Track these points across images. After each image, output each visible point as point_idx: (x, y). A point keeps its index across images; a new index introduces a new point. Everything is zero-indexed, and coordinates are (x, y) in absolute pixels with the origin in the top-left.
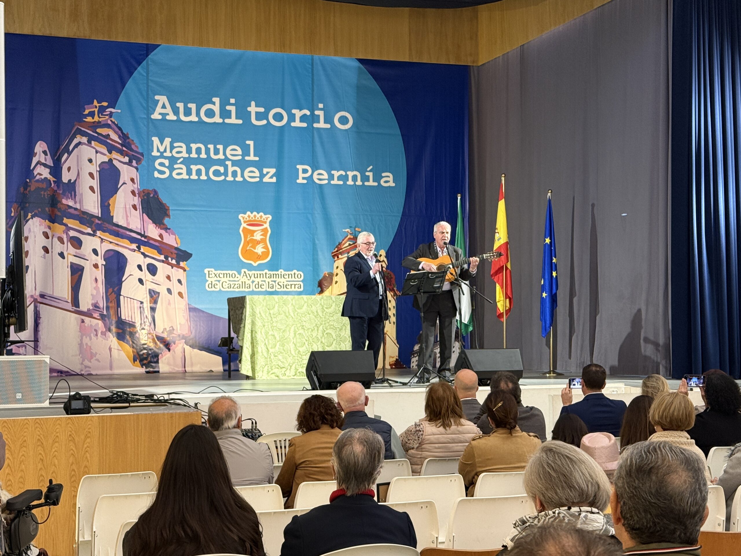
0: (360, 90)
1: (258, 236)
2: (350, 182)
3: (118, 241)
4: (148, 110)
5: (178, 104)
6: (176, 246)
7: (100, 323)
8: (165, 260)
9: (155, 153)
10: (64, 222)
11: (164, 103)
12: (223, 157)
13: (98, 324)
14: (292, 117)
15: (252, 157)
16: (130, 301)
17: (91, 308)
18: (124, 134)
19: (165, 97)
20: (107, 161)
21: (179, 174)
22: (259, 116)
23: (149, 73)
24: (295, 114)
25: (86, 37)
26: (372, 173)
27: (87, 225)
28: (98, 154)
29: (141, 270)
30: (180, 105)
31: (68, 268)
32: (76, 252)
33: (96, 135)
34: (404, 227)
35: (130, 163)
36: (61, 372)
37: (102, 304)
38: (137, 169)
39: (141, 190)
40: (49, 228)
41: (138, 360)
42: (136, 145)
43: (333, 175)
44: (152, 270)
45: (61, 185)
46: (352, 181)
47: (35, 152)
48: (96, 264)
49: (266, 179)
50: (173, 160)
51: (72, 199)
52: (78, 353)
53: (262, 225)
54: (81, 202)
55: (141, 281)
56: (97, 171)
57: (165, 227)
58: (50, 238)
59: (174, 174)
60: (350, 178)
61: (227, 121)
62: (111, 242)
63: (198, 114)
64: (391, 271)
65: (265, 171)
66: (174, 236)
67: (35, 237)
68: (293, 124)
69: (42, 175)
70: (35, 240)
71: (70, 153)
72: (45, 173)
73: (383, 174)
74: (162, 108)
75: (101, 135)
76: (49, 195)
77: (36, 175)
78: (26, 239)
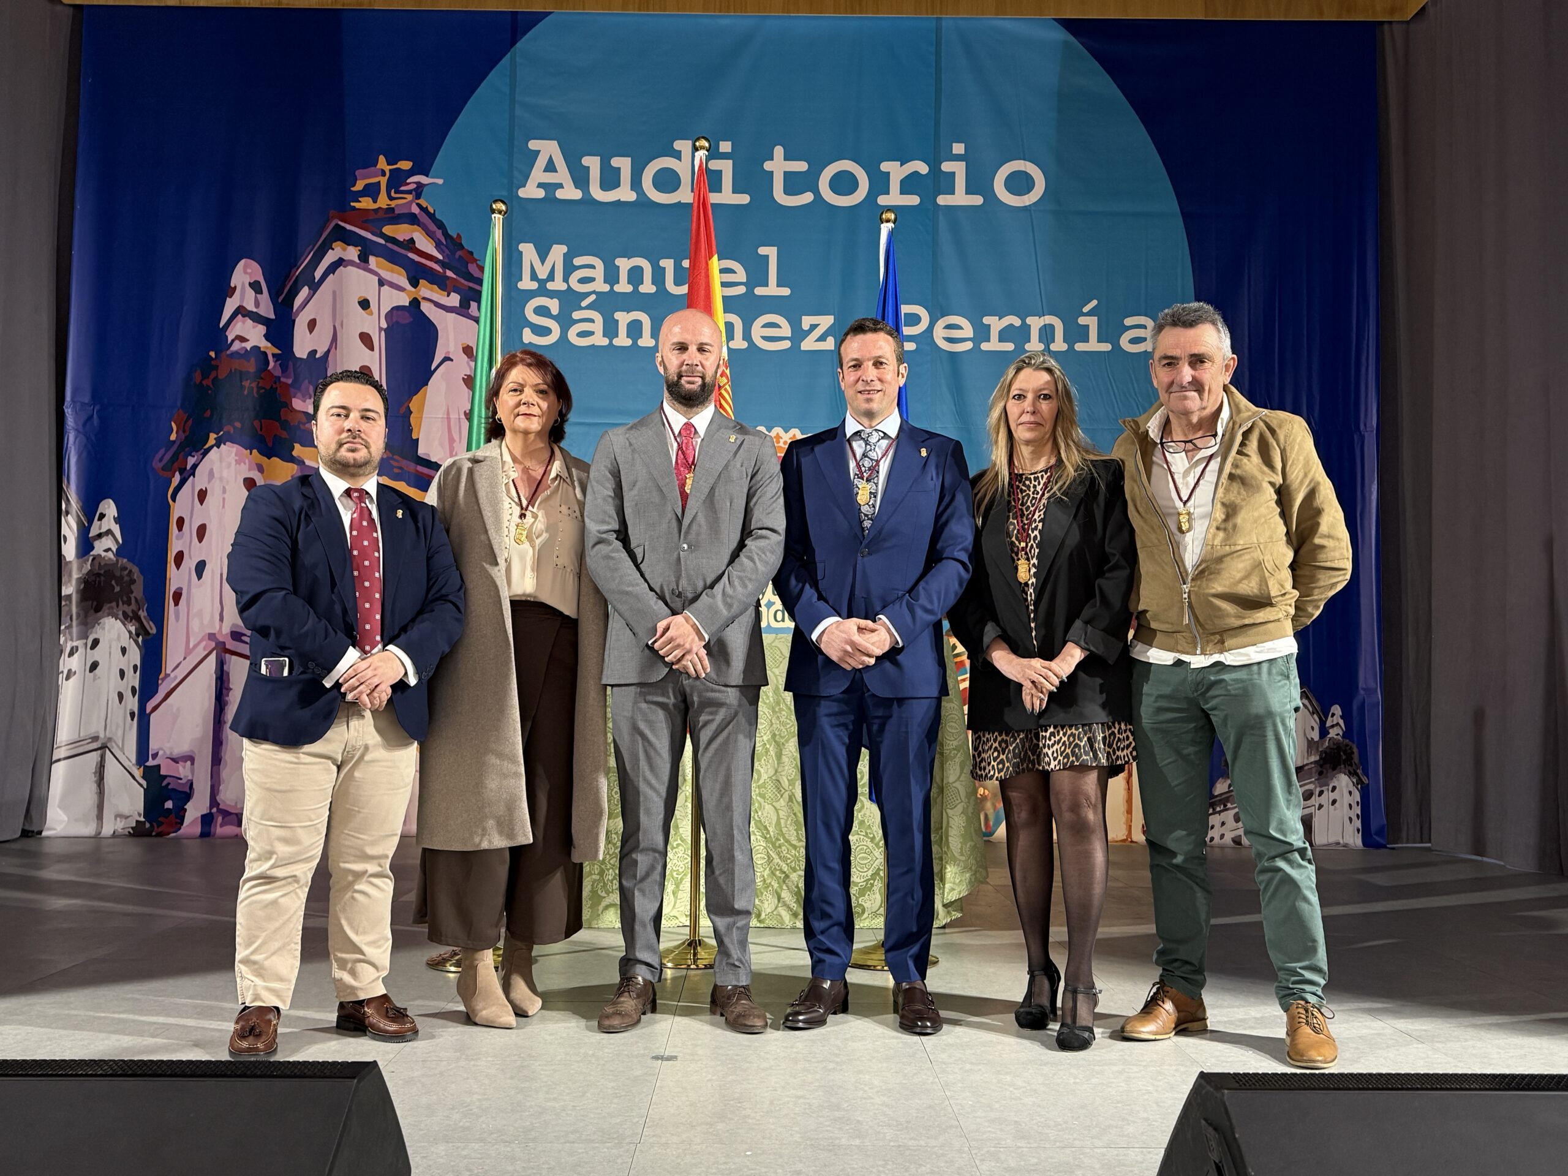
0: (1067, 103)
2: (1034, 345)
4: (511, 177)
5: (586, 161)
9: (526, 283)
10: (294, 453)
11: (551, 159)
14: (880, 183)
15: (772, 289)
18: (451, 237)
19: (554, 143)
20: (407, 304)
21: (582, 334)
22: (793, 183)
23: (514, 87)
24: (888, 173)
26: (1095, 319)
28: (386, 288)
30: (593, 163)
33: (382, 241)
35: (461, 309)
40: (260, 469)
42: (479, 263)
43: (989, 326)
45: (290, 363)
46: (1041, 340)
47: (232, 285)
49: (809, 344)
50: (570, 300)
56: (381, 329)
59: (572, 335)
60: (1035, 334)
61: (711, 198)
63: (636, 184)
65: (807, 322)
67: (224, 491)
68: (882, 200)
69: (246, 340)
70: (224, 499)
71: (315, 287)
72: (254, 336)
73: (1129, 321)
74: (544, 171)
75: (393, 240)
76: (264, 388)
77: (233, 341)
78: (202, 495)
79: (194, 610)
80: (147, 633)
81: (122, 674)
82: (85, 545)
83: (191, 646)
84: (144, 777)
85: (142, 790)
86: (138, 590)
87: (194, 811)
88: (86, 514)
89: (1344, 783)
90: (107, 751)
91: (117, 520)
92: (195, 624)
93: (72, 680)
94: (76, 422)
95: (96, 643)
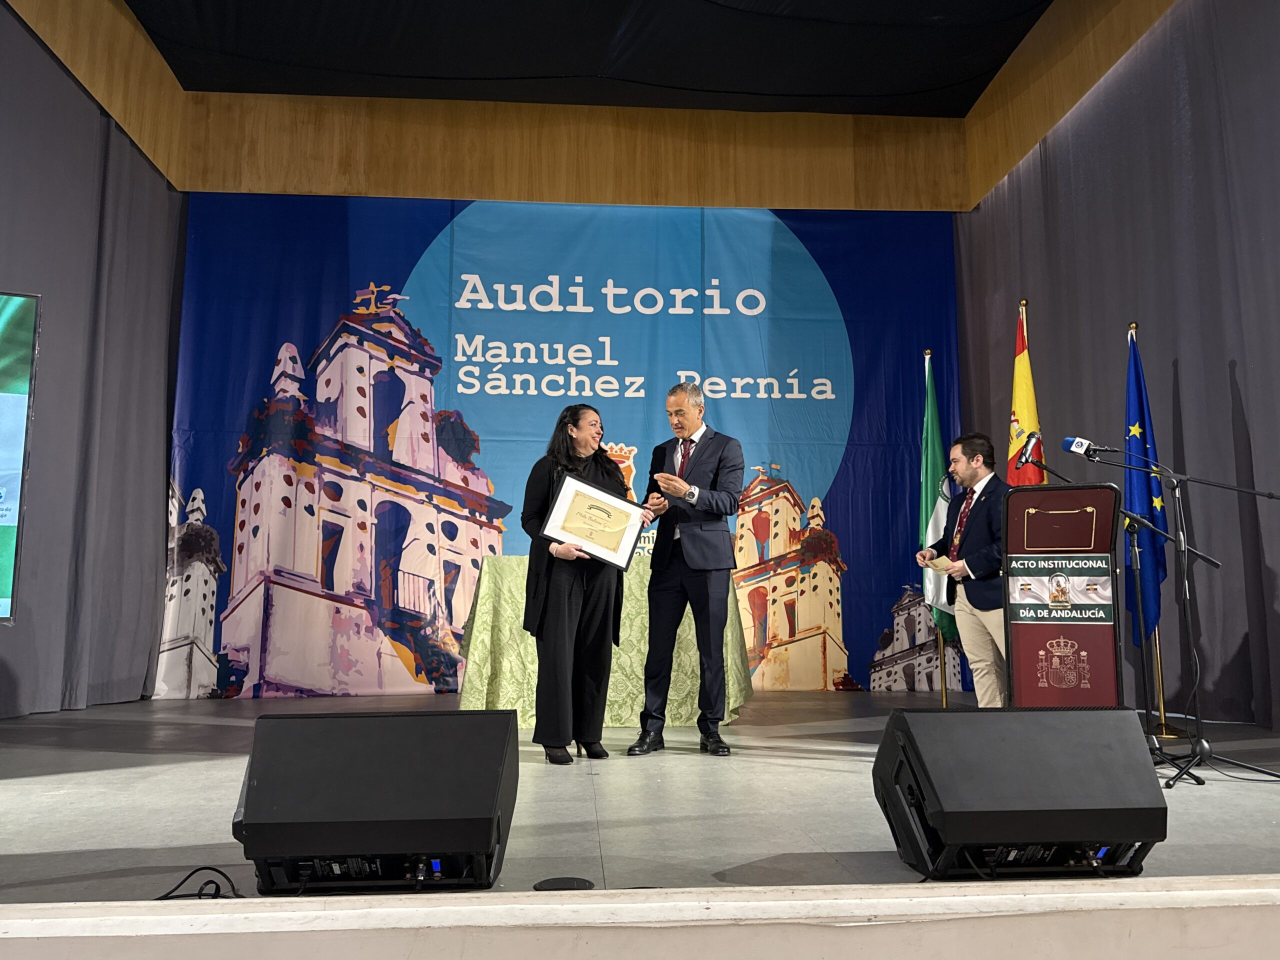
0: (777, 256)
2: (762, 395)
3: (397, 488)
4: (451, 296)
5: (496, 287)
6: (487, 494)
7: (364, 612)
8: (469, 516)
9: (460, 358)
10: (316, 460)
11: (475, 285)
12: (564, 362)
13: (361, 615)
14: (670, 301)
15: (607, 361)
16: (414, 579)
17: (352, 590)
18: (414, 330)
19: (477, 276)
20: (387, 370)
21: (493, 388)
22: (619, 301)
23: (453, 243)
24: (675, 296)
25: (360, 194)
26: (797, 380)
27: (352, 464)
28: (374, 361)
29: (432, 531)
30: (500, 288)
31: (318, 529)
32: (332, 506)
33: (372, 333)
34: (851, 462)
35: (421, 373)
36: (300, 691)
37: (369, 583)
38: (432, 381)
39: (437, 412)
40: (294, 469)
41: (423, 672)
42: (431, 346)
43: (735, 383)
44: (451, 531)
45: (314, 406)
46: (765, 392)
47: (279, 358)
48: (362, 522)
49: (629, 394)
50: (486, 367)
51: (330, 427)
52: (328, 661)
53: (624, 462)
54: (344, 431)
55: (431, 548)
56: (370, 385)
57: (471, 466)
58: (295, 484)
59: (487, 388)
60: (762, 389)
61: (570, 309)
62: (387, 490)
63: (526, 300)
64: (831, 531)
65: (628, 381)
66: (485, 480)
67: (271, 483)
68: (671, 311)
69: (287, 392)
70: (271, 488)
71: (330, 360)
72: (292, 389)
73: (816, 381)
74: (471, 292)
75: (379, 332)
76: (297, 420)
77: (279, 392)
78: (258, 486)
79: (251, 556)
80: (221, 571)
81: (205, 596)
82: (183, 517)
83: (249, 579)
84: (217, 661)
85: (216, 670)
86: (216, 545)
87: (249, 682)
88: (184, 498)
89: (950, 653)
90: (195, 645)
91: (203, 501)
92: (252, 566)
93: (173, 601)
94: (179, 441)
95: (188, 577)
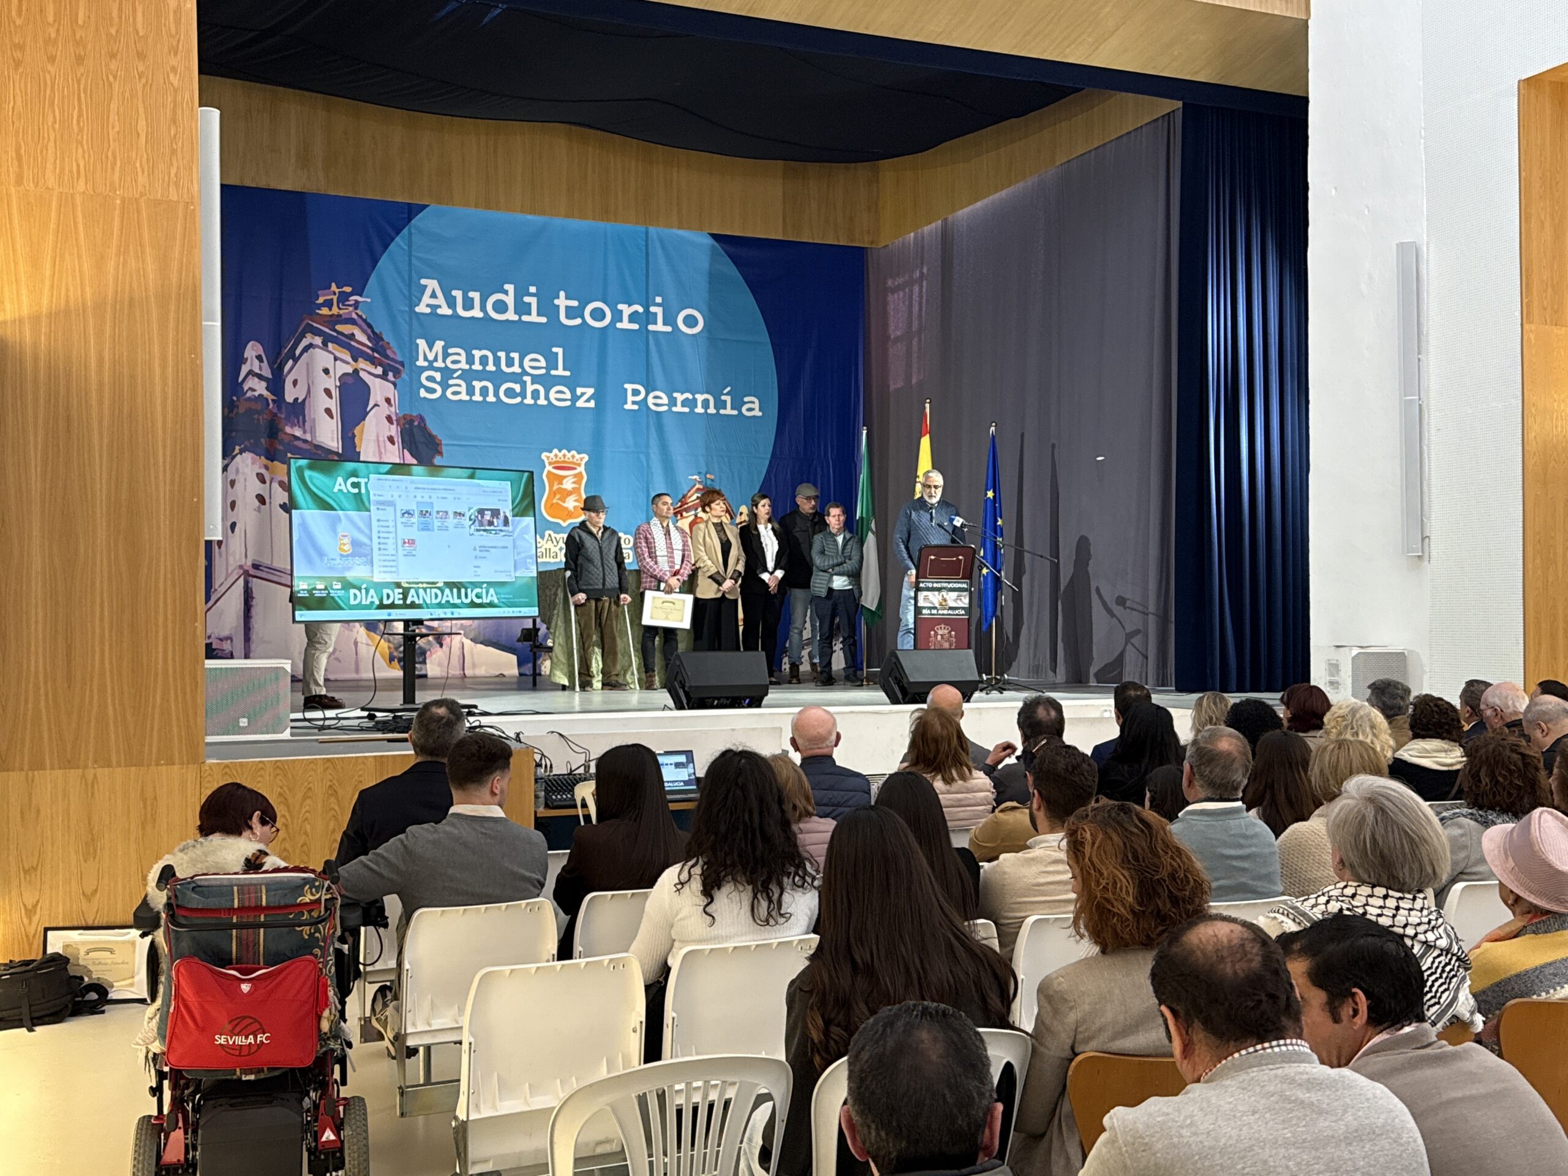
0: (714, 278)
1: (568, 485)
2: (699, 410)
4: (410, 300)
5: (454, 293)
9: (421, 363)
11: (434, 290)
12: (519, 370)
14: (618, 316)
15: (560, 372)
18: (376, 333)
19: (435, 281)
20: (351, 372)
21: (455, 393)
22: (571, 313)
23: (411, 246)
24: (621, 311)
25: (320, 191)
26: (729, 397)
28: (338, 362)
30: (458, 294)
33: (335, 335)
34: (774, 473)
35: (384, 376)
38: (395, 384)
39: (401, 415)
40: (267, 468)
41: (396, 660)
42: (393, 349)
43: (676, 398)
45: (283, 405)
46: (703, 407)
47: (246, 357)
49: (580, 404)
50: (447, 373)
51: (299, 427)
53: (574, 469)
54: (313, 431)
56: (336, 387)
58: (268, 483)
59: (448, 393)
60: (699, 404)
61: (525, 318)
63: (483, 308)
65: (579, 391)
68: (619, 325)
69: (254, 390)
70: (246, 486)
71: (296, 360)
72: (260, 388)
73: (746, 399)
74: (431, 297)
75: (342, 334)
76: (266, 419)
77: (248, 391)
79: (232, 552)
83: (229, 572)
92: (231, 560)
